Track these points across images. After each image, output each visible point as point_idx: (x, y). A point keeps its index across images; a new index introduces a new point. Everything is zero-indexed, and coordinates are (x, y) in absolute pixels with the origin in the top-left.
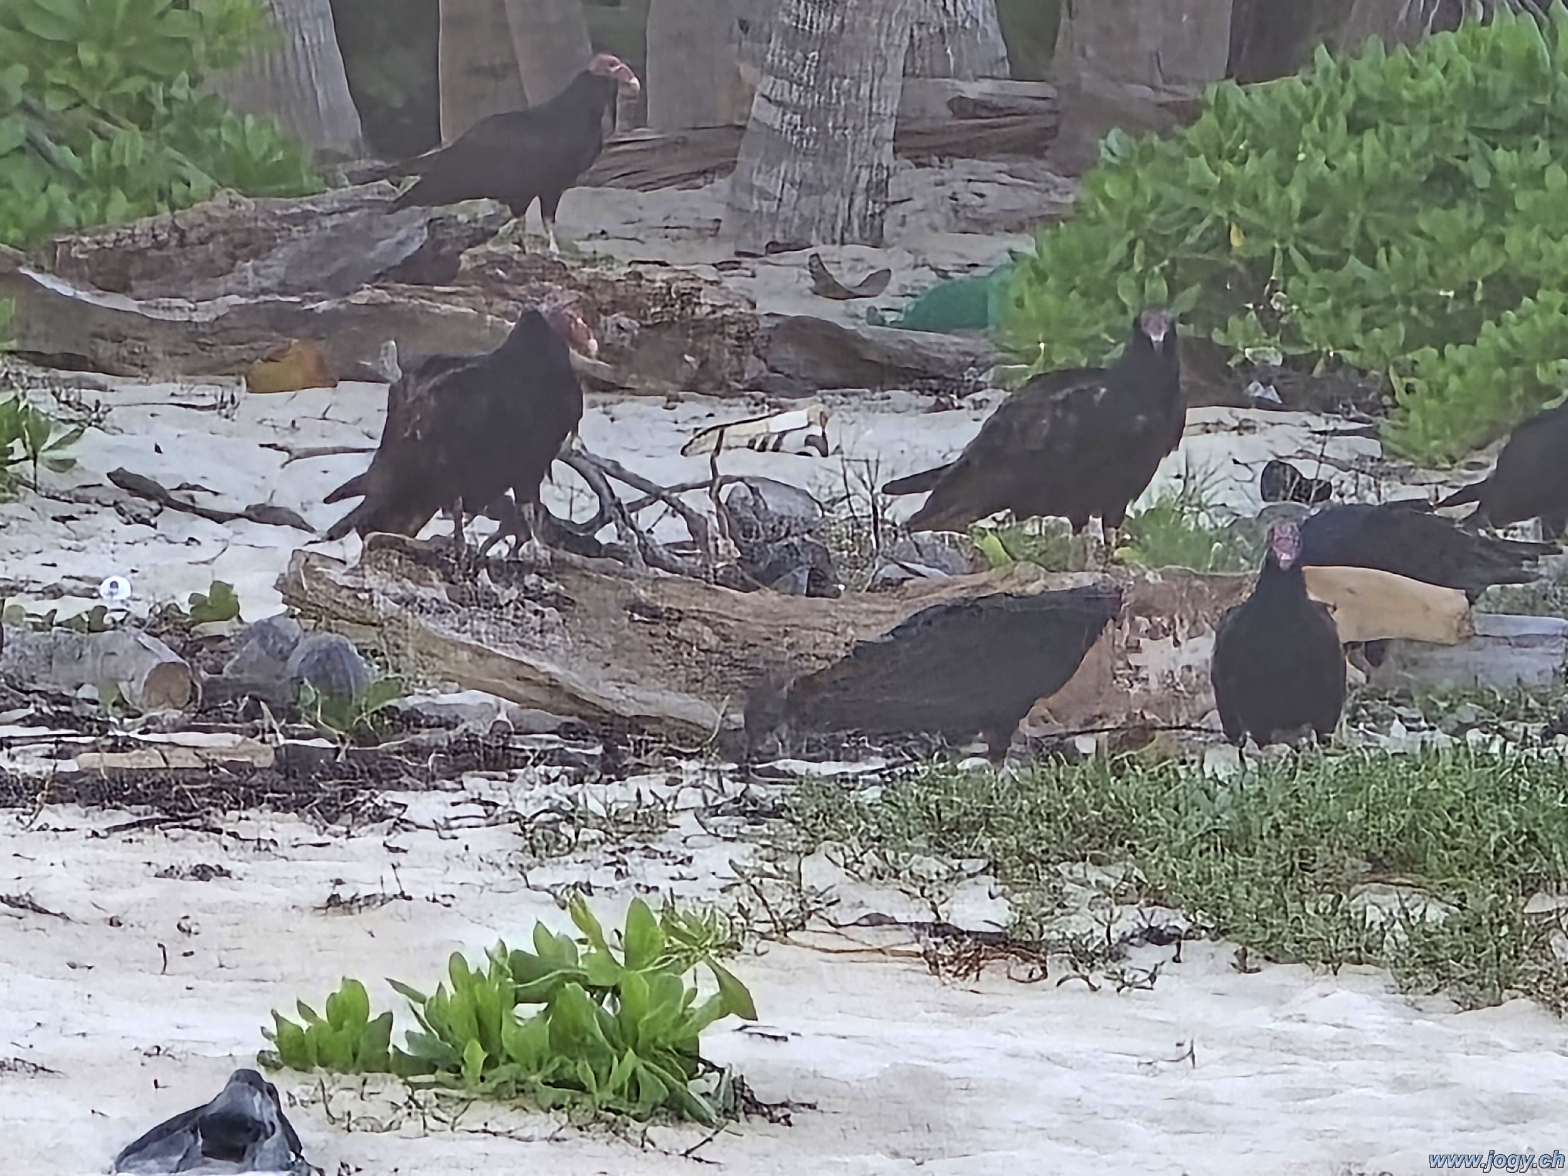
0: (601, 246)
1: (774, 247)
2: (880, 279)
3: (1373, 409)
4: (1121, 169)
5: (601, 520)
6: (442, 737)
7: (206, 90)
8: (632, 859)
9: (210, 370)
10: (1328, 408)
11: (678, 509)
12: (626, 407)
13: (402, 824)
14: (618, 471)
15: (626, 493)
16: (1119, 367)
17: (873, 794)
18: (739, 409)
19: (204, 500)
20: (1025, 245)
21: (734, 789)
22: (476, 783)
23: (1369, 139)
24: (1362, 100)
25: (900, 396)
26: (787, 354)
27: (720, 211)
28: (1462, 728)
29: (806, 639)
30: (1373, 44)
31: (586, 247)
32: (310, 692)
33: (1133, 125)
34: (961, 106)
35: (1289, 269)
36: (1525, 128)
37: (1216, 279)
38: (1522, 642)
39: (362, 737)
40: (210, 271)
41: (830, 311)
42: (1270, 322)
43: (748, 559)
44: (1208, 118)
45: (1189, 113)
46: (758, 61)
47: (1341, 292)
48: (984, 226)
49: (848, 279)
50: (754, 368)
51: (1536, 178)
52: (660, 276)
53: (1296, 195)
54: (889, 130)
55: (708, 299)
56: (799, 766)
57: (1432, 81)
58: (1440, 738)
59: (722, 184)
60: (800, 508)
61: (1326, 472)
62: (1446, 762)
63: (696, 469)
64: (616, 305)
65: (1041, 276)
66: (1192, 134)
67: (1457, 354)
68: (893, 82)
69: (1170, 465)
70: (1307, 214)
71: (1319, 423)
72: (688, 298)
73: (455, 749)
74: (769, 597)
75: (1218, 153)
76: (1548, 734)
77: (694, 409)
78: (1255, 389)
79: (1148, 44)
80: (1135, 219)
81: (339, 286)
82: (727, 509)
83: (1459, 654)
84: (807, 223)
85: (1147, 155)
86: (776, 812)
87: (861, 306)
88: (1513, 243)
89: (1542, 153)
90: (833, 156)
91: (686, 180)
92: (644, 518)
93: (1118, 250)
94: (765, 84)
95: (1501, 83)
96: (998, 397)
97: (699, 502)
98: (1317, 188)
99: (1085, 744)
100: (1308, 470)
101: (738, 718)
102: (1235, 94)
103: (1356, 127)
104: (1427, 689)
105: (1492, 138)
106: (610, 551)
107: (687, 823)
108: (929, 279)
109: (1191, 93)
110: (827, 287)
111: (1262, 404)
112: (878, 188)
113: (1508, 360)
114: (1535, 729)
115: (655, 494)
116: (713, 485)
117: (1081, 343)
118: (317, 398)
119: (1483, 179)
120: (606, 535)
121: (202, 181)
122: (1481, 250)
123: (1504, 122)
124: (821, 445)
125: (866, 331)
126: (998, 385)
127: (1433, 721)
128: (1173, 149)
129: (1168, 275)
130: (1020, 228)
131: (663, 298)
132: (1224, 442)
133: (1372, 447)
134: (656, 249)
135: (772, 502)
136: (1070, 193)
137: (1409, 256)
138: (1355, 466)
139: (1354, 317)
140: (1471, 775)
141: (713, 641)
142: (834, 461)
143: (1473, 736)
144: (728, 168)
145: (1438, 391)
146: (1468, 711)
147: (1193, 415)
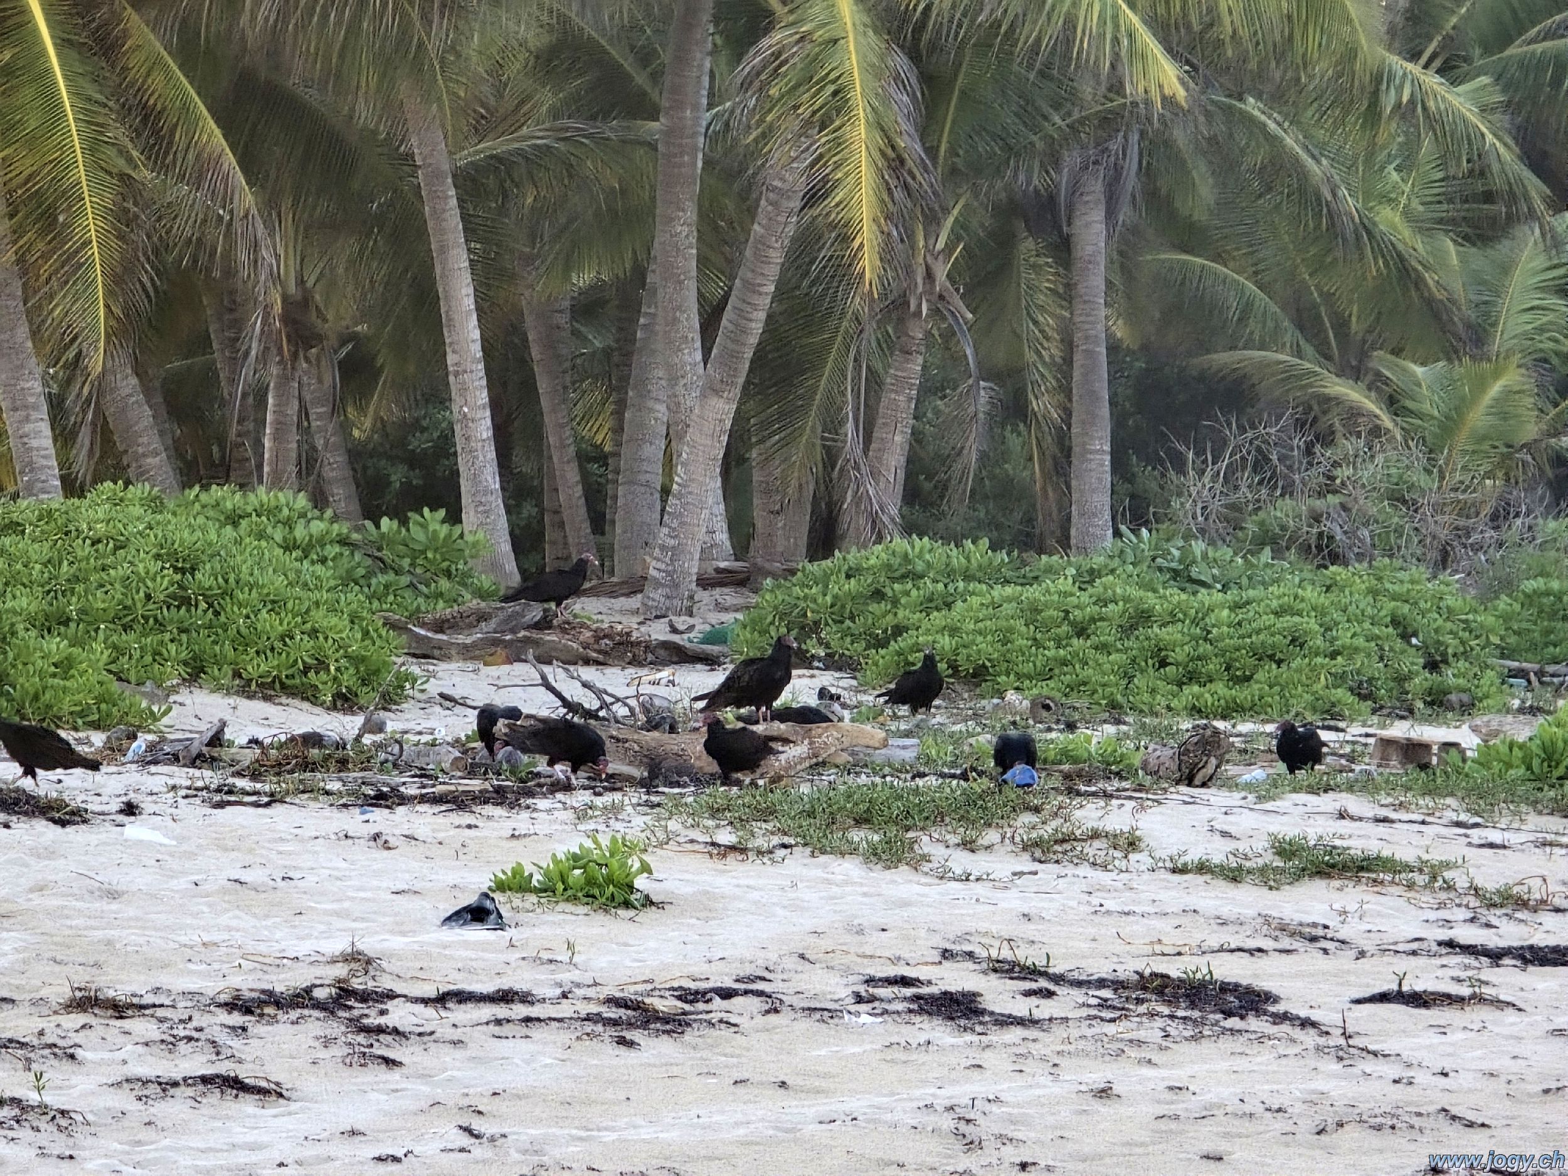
0: (600, 617)
1: (657, 617)
2: (691, 628)
3: (854, 670)
4: (772, 591)
5: (601, 708)
6: (548, 780)
7: (469, 565)
8: (612, 822)
9: (472, 658)
10: (840, 669)
11: (626, 705)
12: (609, 671)
13: (535, 810)
14: (606, 693)
15: (609, 700)
16: (771, 658)
17: (691, 799)
18: (645, 671)
19: (469, 702)
20: (740, 616)
21: (644, 798)
22: (559, 796)
23: (852, 580)
24: (850, 568)
25: (699, 666)
26: (662, 653)
27: (639, 605)
28: (884, 777)
29: (668, 747)
30: (854, 549)
31: (595, 617)
32: (505, 766)
33: (775, 577)
34: (718, 570)
35: (827, 624)
36: (904, 577)
37: (803, 628)
38: (904, 748)
39: (522, 781)
40: (471, 626)
41: (675, 638)
42: (820, 642)
43: (649, 721)
44: (799, 574)
45: (793, 572)
46: (651, 555)
47: (842, 631)
48: (726, 610)
49: (681, 628)
50: (650, 657)
51: (907, 593)
52: (619, 627)
53: (829, 599)
54: (695, 578)
55: (635, 635)
56: (666, 790)
57: (873, 561)
58: (878, 780)
59: (639, 596)
60: (665, 704)
61: (839, 691)
62: (879, 788)
63: (632, 691)
64: (605, 636)
65: (745, 627)
66: (794, 579)
67: (882, 652)
68: (696, 563)
69: (788, 688)
70: (832, 606)
71: (837, 675)
72: (628, 634)
73: (552, 785)
74: (656, 734)
75: (803, 586)
76: (913, 778)
77: (631, 671)
78: (816, 664)
79: (780, 549)
80: (776, 608)
81: (513, 631)
82: (642, 705)
83: (883, 751)
84: (668, 609)
85: (779, 587)
86: (659, 805)
87: (685, 636)
88: (901, 614)
89: (910, 585)
90: (676, 586)
91: (628, 595)
92: (614, 708)
93: (770, 619)
94: (654, 563)
95: (898, 561)
96: (731, 667)
97: (633, 702)
98: (836, 597)
99: (761, 782)
100: (833, 690)
101: (646, 774)
102: (809, 566)
103: (848, 577)
104: (873, 763)
105: (894, 580)
106: (604, 719)
107: (629, 809)
108: (708, 628)
109: (794, 565)
110: (674, 630)
111: (818, 668)
112: (691, 597)
113: (899, 654)
114: (909, 776)
115: (618, 700)
116: (637, 696)
117: (759, 649)
118: (506, 668)
119: (890, 594)
120: (602, 714)
121: (468, 596)
122: (890, 617)
123: (897, 574)
124: (672, 683)
125: (688, 645)
126: (732, 662)
127: (875, 773)
128: (788, 584)
129: (787, 626)
130: (737, 610)
131: (620, 634)
132: (806, 681)
133: (854, 683)
134: (618, 618)
135: (657, 702)
136: (754, 599)
137: (866, 619)
138: (849, 689)
139: (848, 639)
140: (887, 791)
141: (637, 748)
142: (677, 688)
143: (888, 779)
144: (641, 591)
145: (876, 664)
146: (887, 770)
147: (794, 672)
